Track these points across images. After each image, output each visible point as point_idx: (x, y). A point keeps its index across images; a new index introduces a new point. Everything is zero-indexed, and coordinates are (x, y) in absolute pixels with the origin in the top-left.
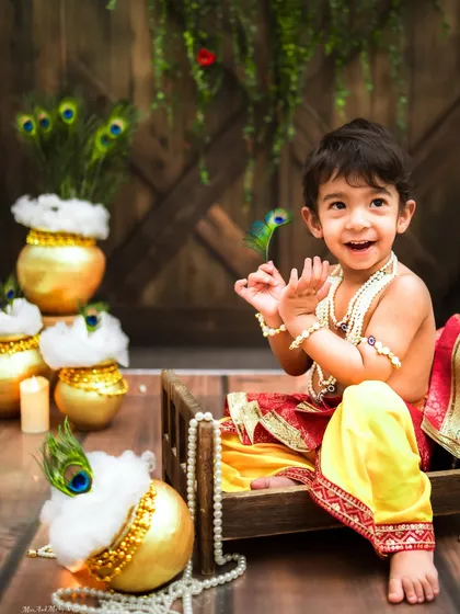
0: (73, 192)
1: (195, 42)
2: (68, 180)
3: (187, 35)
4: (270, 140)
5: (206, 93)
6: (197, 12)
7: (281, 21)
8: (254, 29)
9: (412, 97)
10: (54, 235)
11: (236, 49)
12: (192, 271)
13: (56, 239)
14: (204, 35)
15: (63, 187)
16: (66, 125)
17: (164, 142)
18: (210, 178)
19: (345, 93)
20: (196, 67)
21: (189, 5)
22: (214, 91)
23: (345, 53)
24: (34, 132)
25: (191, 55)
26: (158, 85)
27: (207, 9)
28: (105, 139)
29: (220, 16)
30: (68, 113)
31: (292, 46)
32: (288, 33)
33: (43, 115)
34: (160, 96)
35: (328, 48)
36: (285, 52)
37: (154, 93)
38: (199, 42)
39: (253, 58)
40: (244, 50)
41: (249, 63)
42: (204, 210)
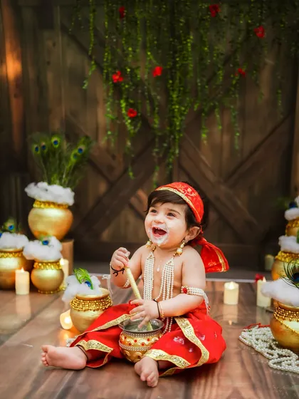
0: (58, 181)
1: (126, 105)
2: (55, 176)
3: (122, 101)
4: (165, 156)
5: (132, 131)
6: (127, 89)
7: (171, 93)
8: (158, 97)
9: (243, 133)
10: (44, 203)
11: (148, 108)
12: (127, 223)
13: (45, 205)
14: (132, 101)
15: (52, 179)
16: (55, 149)
17: (114, 157)
18: (134, 175)
19: (206, 131)
20: (127, 118)
21: (124, 86)
22: (137, 130)
23: (206, 109)
24: (39, 152)
25: (124, 112)
26: (108, 127)
27: (134, 88)
28: (75, 155)
29: (140, 91)
30: (56, 142)
31: (177, 107)
32: (175, 99)
33: (44, 144)
34: (109, 133)
35: (196, 107)
36: (173, 110)
37: (107, 131)
38: (129, 105)
39: (158, 113)
40: (153, 109)
41: (156, 116)
42: (133, 192)
